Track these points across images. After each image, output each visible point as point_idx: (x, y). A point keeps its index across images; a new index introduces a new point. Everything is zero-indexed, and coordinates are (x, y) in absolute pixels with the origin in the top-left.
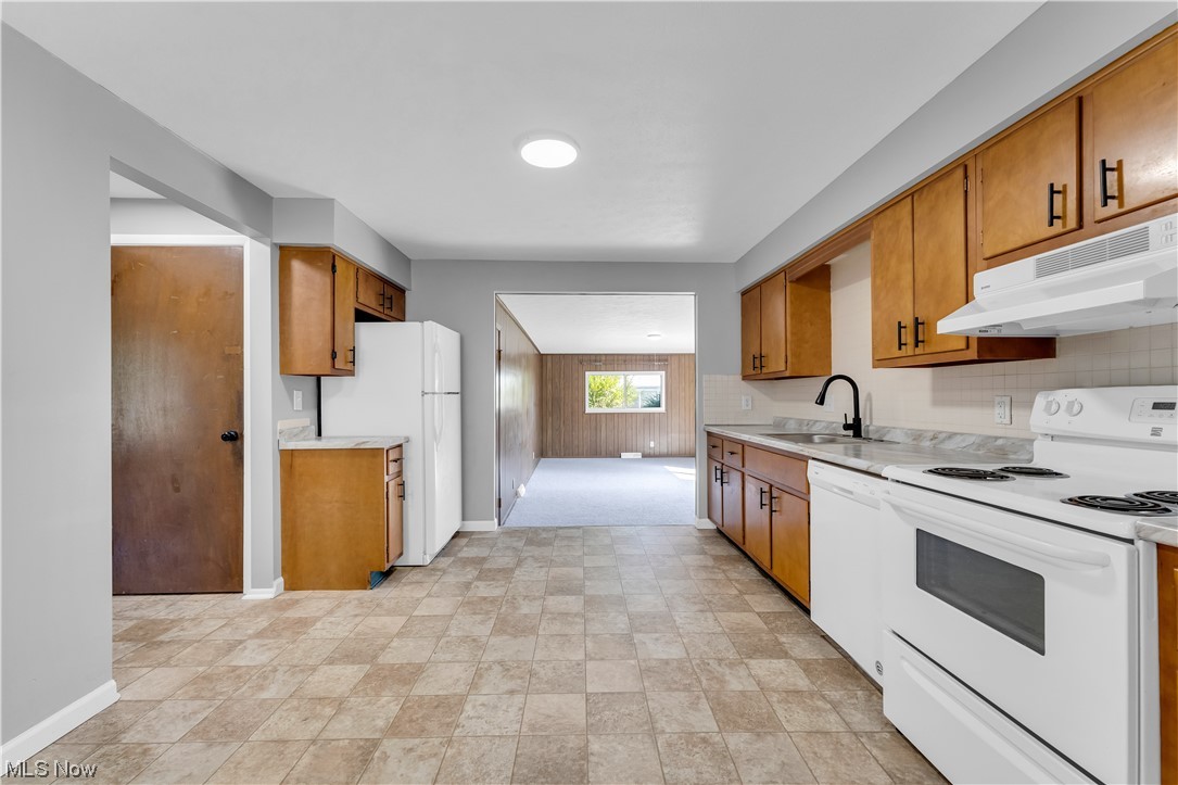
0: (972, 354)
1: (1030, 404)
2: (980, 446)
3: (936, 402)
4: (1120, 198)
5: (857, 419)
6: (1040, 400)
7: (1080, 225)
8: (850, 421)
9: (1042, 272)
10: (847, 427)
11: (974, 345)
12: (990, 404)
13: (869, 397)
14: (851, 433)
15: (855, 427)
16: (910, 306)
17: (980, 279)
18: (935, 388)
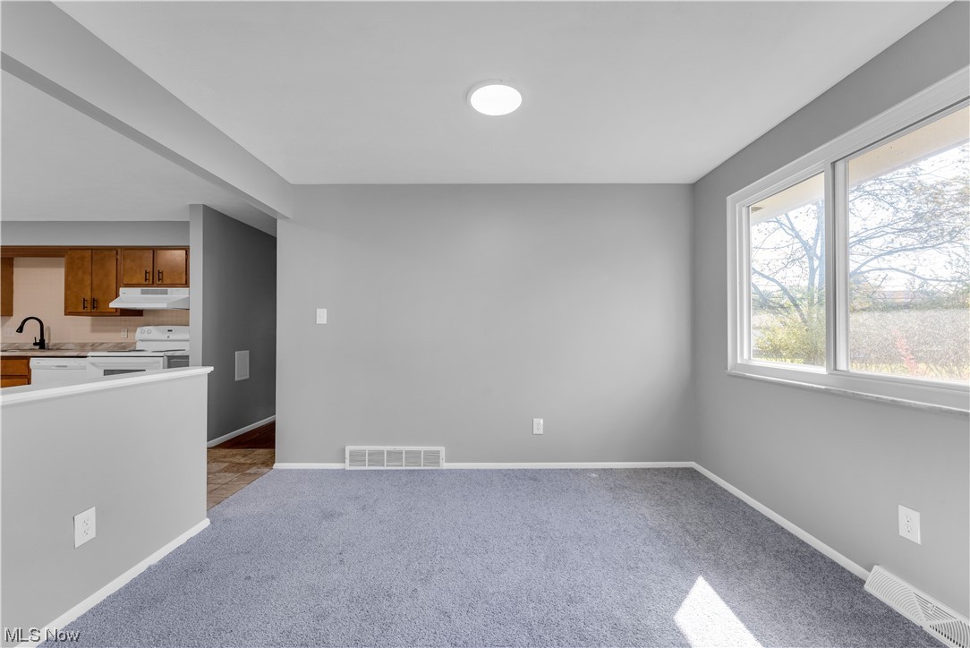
0: (118, 313)
1: (136, 331)
2: (115, 346)
3: (93, 331)
4: (162, 280)
5: (42, 340)
6: (139, 329)
7: (153, 283)
8: (38, 341)
9: (143, 293)
10: (35, 344)
11: (119, 311)
12: (120, 331)
13: (49, 328)
14: (38, 347)
15: (41, 344)
16: (89, 293)
17: (122, 290)
18: (93, 325)
